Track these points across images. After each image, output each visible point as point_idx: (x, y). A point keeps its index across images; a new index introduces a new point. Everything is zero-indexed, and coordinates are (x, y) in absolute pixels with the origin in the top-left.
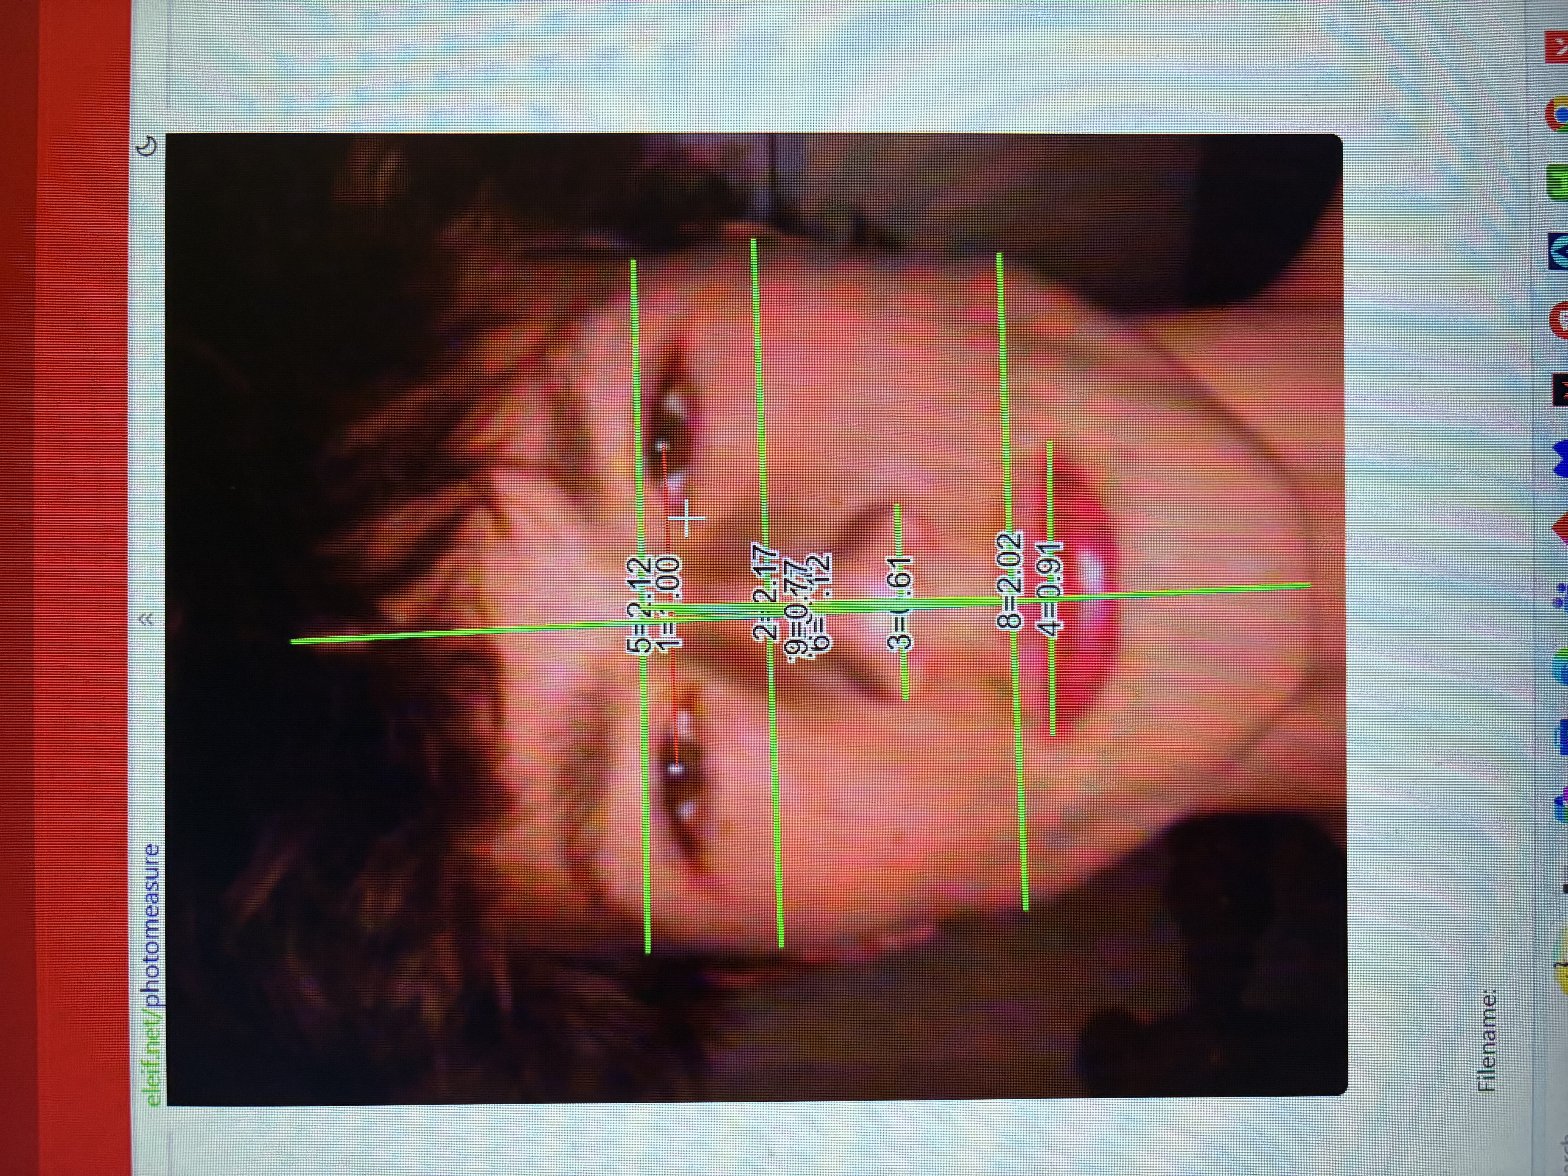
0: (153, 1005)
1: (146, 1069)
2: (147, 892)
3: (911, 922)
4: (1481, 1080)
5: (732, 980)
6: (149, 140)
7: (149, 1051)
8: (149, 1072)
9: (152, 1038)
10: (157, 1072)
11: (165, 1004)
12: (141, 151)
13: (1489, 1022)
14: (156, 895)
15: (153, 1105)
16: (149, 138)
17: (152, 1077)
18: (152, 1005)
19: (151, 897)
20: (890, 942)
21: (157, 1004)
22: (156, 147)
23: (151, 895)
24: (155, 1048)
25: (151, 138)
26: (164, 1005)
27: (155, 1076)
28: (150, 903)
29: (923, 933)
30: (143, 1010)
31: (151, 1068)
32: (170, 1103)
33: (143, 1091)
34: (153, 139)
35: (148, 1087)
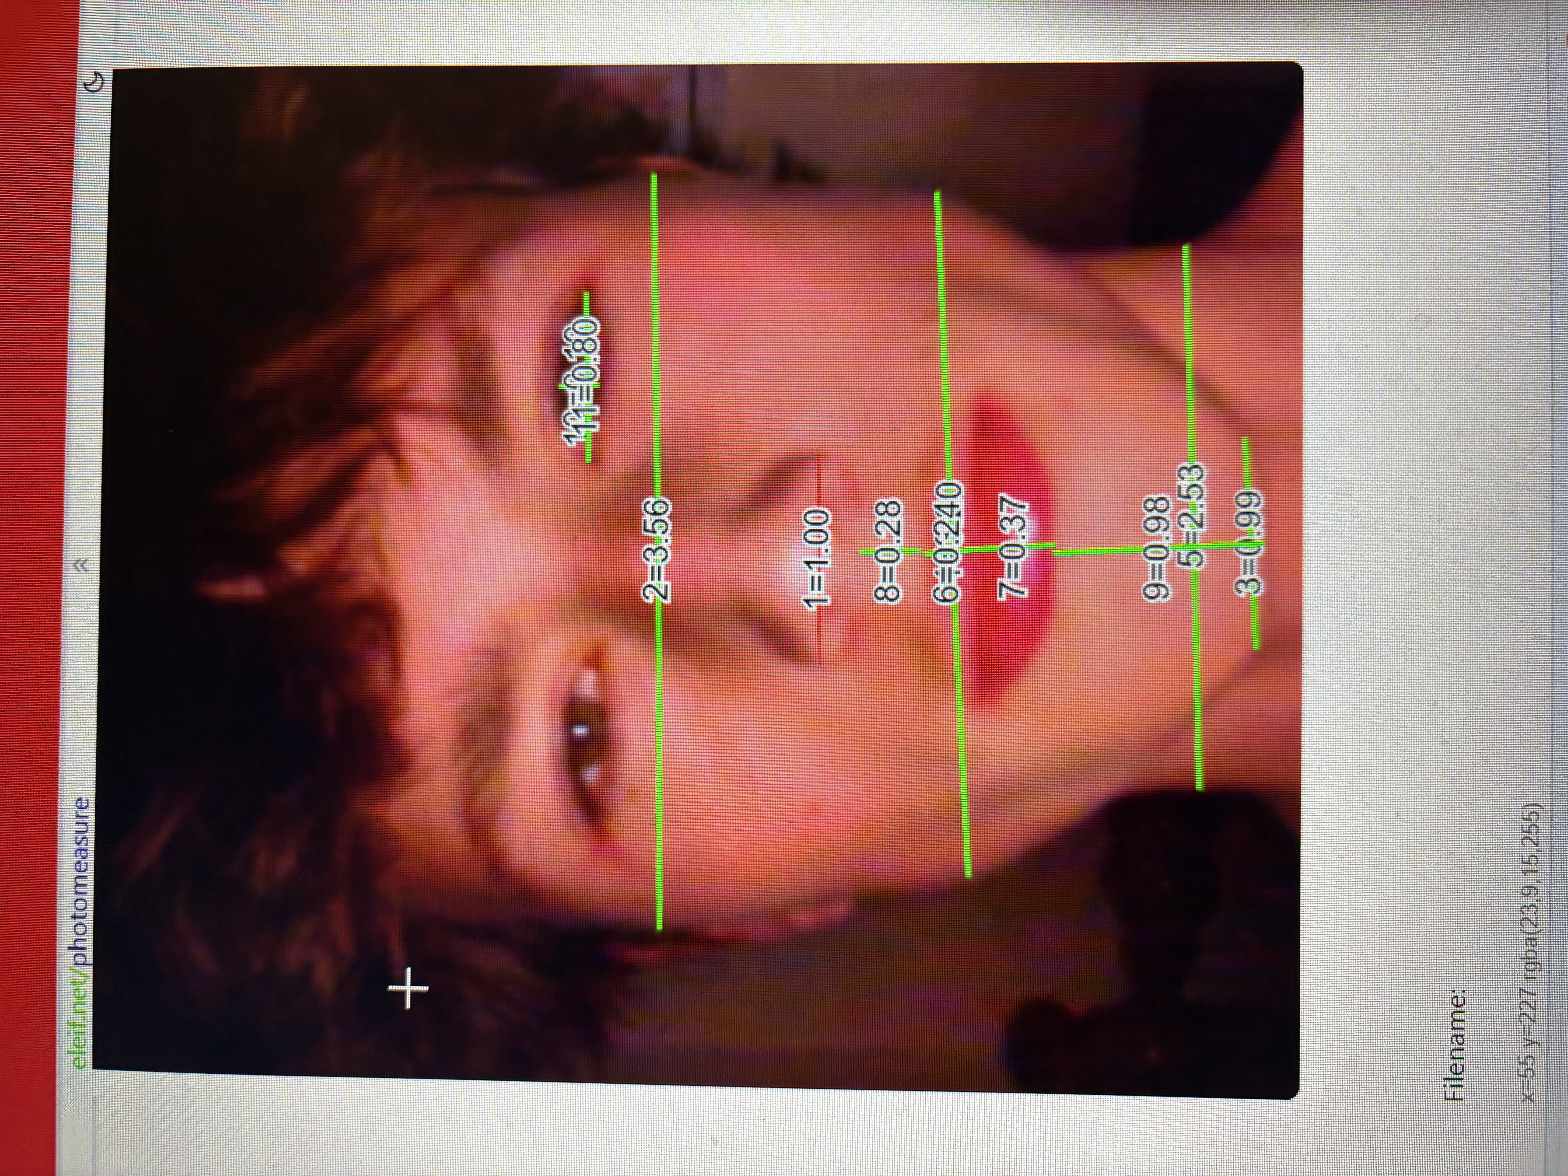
0: (80, 964)
1: (71, 1029)
2: (77, 847)
3: (824, 899)
4: (1448, 1088)
5: (635, 955)
6: (96, 76)
7: (76, 1012)
8: (75, 1033)
9: (79, 998)
10: (84, 1033)
11: (92, 963)
12: (89, 87)
13: (1456, 1025)
14: (86, 850)
15: (78, 1067)
16: (96, 74)
17: (78, 1038)
18: (78, 964)
19: (81, 852)
20: (804, 919)
21: (84, 963)
22: (103, 83)
23: (81, 850)
24: (79, 1008)
25: (99, 74)
26: (91, 965)
27: (81, 1037)
28: (79, 859)
29: (840, 910)
30: (71, 969)
31: (77, 1029)
32: (96, 1066)
33: (69, 1052)
34: (100, 75)
35: (75, 1049)
